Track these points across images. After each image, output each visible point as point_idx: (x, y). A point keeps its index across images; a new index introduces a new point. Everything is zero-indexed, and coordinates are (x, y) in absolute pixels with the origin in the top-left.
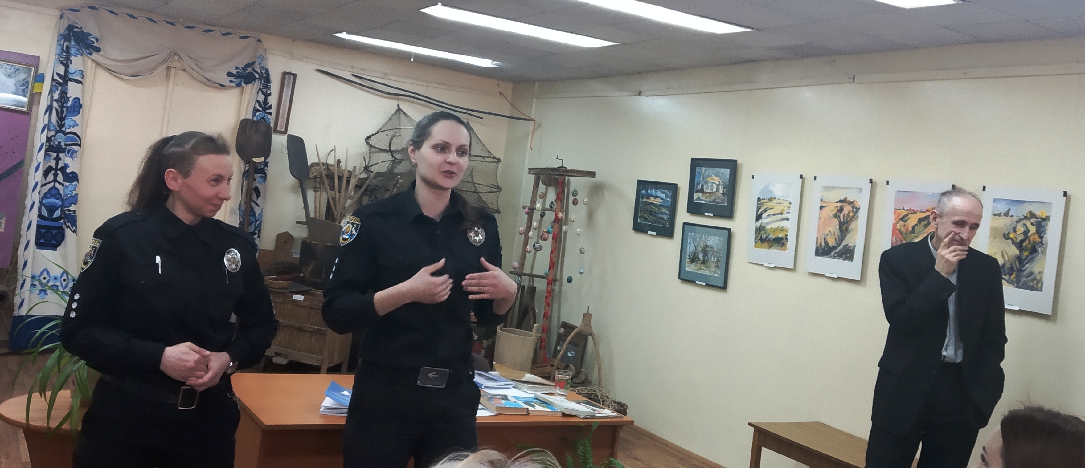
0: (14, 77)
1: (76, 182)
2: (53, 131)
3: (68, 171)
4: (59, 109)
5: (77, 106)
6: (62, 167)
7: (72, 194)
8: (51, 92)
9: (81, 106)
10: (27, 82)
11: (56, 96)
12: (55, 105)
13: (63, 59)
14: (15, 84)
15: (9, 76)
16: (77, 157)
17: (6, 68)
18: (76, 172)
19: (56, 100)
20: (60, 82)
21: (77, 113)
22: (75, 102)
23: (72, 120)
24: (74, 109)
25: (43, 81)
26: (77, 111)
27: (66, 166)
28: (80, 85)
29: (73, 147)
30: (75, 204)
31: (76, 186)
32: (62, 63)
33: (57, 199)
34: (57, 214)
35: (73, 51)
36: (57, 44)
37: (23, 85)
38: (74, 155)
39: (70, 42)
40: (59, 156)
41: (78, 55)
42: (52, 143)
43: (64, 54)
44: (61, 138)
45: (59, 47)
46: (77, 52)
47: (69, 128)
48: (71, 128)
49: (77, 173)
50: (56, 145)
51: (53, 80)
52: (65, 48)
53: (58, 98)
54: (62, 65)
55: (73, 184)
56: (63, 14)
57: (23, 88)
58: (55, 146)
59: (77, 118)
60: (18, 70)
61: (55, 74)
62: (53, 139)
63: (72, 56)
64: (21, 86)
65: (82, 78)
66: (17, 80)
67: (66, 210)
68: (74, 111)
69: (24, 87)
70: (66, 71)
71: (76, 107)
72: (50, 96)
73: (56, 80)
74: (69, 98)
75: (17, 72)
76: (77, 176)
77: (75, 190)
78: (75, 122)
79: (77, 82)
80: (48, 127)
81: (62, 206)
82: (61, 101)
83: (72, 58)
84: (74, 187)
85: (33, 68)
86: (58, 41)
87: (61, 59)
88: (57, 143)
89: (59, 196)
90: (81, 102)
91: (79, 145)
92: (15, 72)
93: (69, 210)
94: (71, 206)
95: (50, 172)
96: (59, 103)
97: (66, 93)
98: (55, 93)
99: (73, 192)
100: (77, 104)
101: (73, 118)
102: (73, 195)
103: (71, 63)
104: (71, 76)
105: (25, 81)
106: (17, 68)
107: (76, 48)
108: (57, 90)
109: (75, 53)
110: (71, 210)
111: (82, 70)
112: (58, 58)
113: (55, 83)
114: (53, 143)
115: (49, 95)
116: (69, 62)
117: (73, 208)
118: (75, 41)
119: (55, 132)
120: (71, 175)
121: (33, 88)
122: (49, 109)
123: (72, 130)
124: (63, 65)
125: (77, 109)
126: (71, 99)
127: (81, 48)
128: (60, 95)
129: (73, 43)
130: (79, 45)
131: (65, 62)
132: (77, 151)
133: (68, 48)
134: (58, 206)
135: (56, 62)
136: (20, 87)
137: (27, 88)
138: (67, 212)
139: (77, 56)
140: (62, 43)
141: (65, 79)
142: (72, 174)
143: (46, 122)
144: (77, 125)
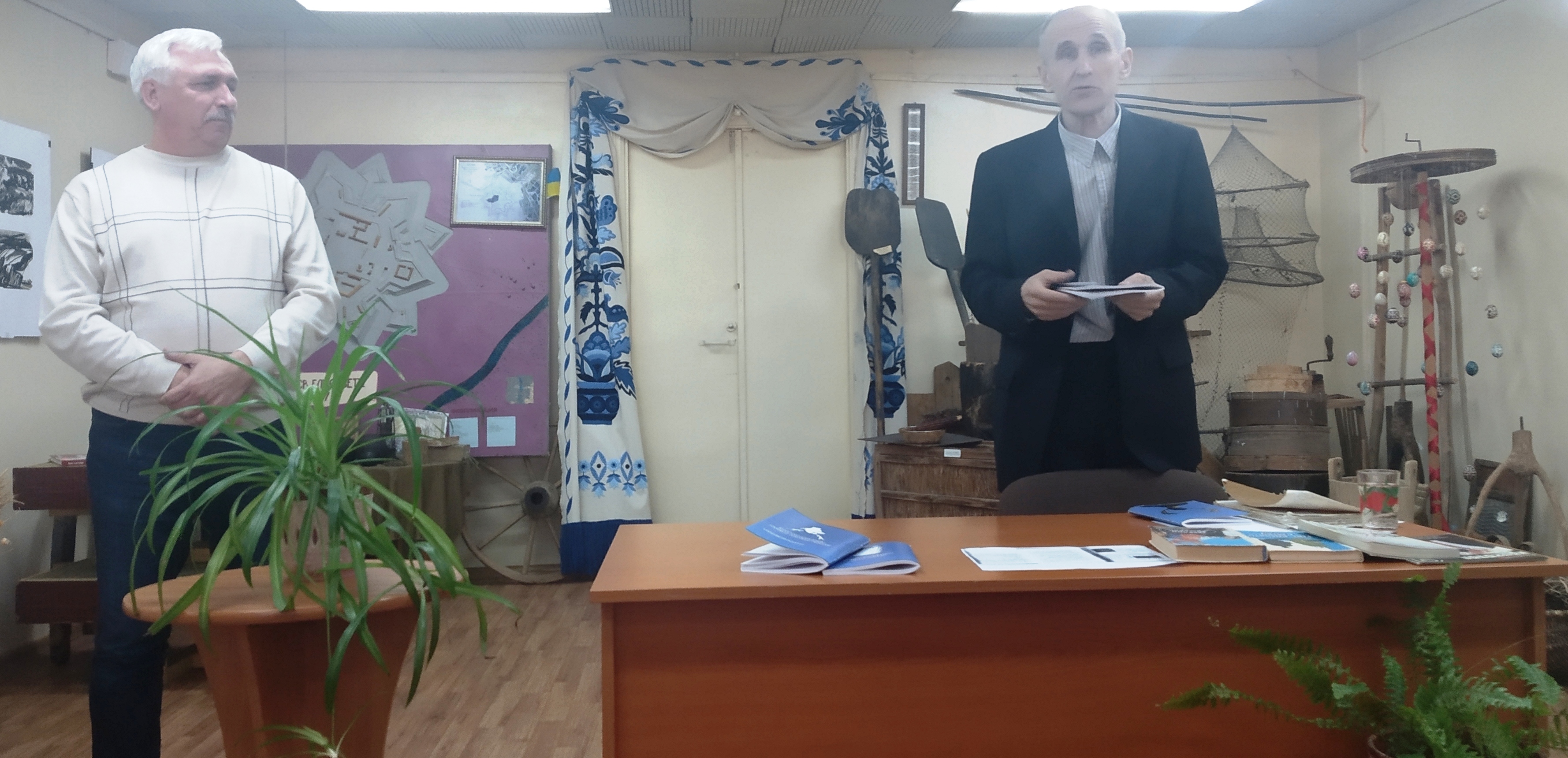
0: (520, 180)
1: (624, 321)
2: (583, 251)
3: (610, 304)
4: (588, 218)
5: (610, 209)
6: (603, 302)
7: (621, 337)
8: (571, 193)
9: (615, 208)
10: (538, 185)
11: (580, 199)
12: (580, 211)
13: (582, 143)
14: (522, 189)
15: (513, 180)
16: (620, 283)
17: (508, 168)
18: (621, 305)
19: (581, 205)
20: (582, 178)
21: (612, 218)
22: (607, 203)
23: (606, 230)
24: (606, 213)
25: (559, 179)
26: (611, 216)
27: (607, 298)
28: (610, 176)
29: (612, 268)
30: (628, 353)
31: (623, 325)
32: (581, 149)
33: (603, 349)
34: (606, 371)
35: (592, 129)
36: (571, 123)
37: (533, 189)
38: (616, 281)
39: (588, 117)
40: (598, 286)
41: (600, 134)
42: (585, 269)
43: (582, 135)
44: (596, 260)
45: (574, 127)
46: (598, 129)
47: (603, 243)
48: (606, 241)
49: (623, 306)
50: (592, 271)
51: (573, 175)
52: (581, 127)
53: (583, 201)
54: (581, 152)
55: (620, 323)
56: (572, 79)
57: (532, 193)
58: (590, 272)
59: (613, 227)
60: (523, 169)
61: (574, 167)
62: (585, 261)
63: (593, 136)
64: (529, 191)
65: (612, 166)
66: (524, 183)
67: (615, 363)
68: (606, 217)
69: (535, 192)
70: (589, 161)
71: (608, 211)
72: (570, 200)
73: (577, 175)
74: (596, 198)
75: (522, 172)
76: (625, 312)
77: (623, 332)
78: (611, 232)
79: (605, 172)
80: (574, 246)
81: (611, 358)
82: (588, 206)
83: (594, 139)
84: (620, 327)
85: (543, 163)
86: (571, 118)
87: (579, 144)
88: (592, 268)
89: (604, 345)
90: (615, 202)
91: (622, 266)
92: (520, 173)
93: (619, 363)
94: (620, 355)
95: (589, 311)
96: (586, 208)
97: (593, 192)
98: (577, 194)
99: (621, 335)
100: (608, 206)
101: (606, 226)
102: (621, 339)
103: (593, 147)
104: (595, 166)
105: (535, 183)
106: (522, 165)
107: (598, 124)
108: (580, 188)
109: (595, 131)
110: (621, 361)
111: (610, 154)
112: (575, 143)
113: (576, 179)
114: (587, 268)
115: (569, 198)
116: (591, 146)
117: (624, 358)
118: (594, 114)
119: (587, 251)
120: (614, 311)
121: (545, 190)
122: (573, 218)
123: (607, 244)
124: (583, 152)
125: (610, 212)
126: (600, 200)
127: (603, 122)
128: (585, 196)
129: (591, 117)
130: (599, 118)
131: (585, 147)
132: (619, 275)
133: (586, 126)
134: (606, 360)
135: (573, 149)
136: (529, 193)
137: (538, 192)
138: (616, 366)
139: (598, 136)
140: (576, 120)
141: (589, 171)
142: (617, 309)
143: (571, 238)
144: (614, 237)
